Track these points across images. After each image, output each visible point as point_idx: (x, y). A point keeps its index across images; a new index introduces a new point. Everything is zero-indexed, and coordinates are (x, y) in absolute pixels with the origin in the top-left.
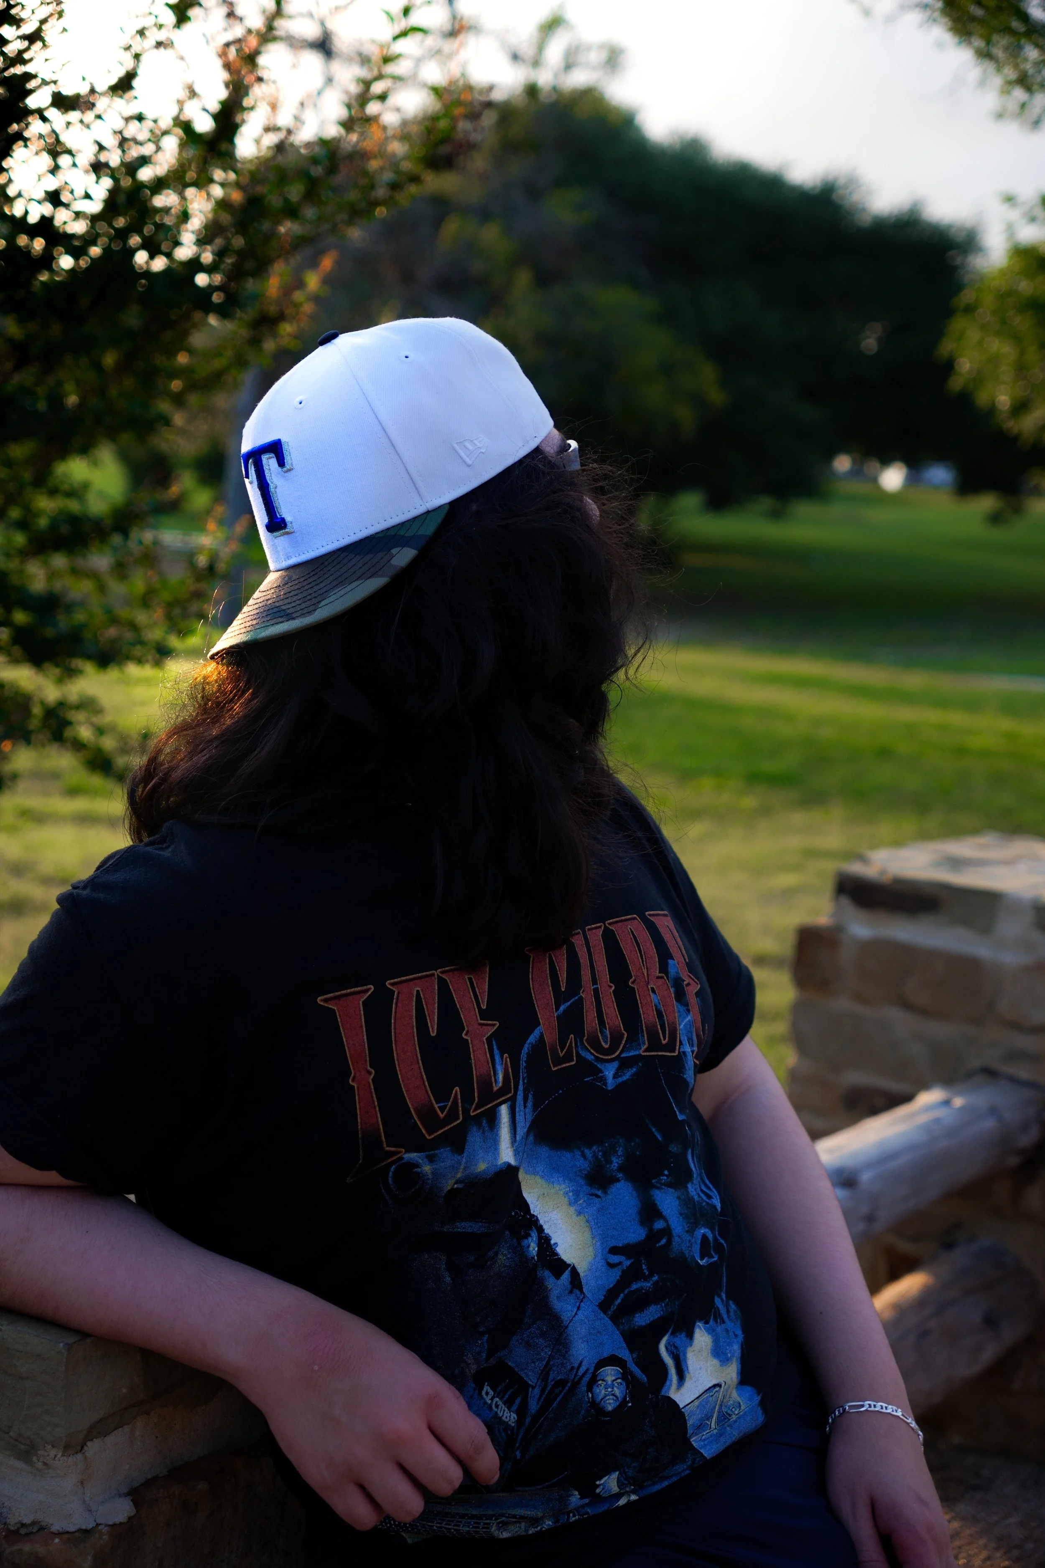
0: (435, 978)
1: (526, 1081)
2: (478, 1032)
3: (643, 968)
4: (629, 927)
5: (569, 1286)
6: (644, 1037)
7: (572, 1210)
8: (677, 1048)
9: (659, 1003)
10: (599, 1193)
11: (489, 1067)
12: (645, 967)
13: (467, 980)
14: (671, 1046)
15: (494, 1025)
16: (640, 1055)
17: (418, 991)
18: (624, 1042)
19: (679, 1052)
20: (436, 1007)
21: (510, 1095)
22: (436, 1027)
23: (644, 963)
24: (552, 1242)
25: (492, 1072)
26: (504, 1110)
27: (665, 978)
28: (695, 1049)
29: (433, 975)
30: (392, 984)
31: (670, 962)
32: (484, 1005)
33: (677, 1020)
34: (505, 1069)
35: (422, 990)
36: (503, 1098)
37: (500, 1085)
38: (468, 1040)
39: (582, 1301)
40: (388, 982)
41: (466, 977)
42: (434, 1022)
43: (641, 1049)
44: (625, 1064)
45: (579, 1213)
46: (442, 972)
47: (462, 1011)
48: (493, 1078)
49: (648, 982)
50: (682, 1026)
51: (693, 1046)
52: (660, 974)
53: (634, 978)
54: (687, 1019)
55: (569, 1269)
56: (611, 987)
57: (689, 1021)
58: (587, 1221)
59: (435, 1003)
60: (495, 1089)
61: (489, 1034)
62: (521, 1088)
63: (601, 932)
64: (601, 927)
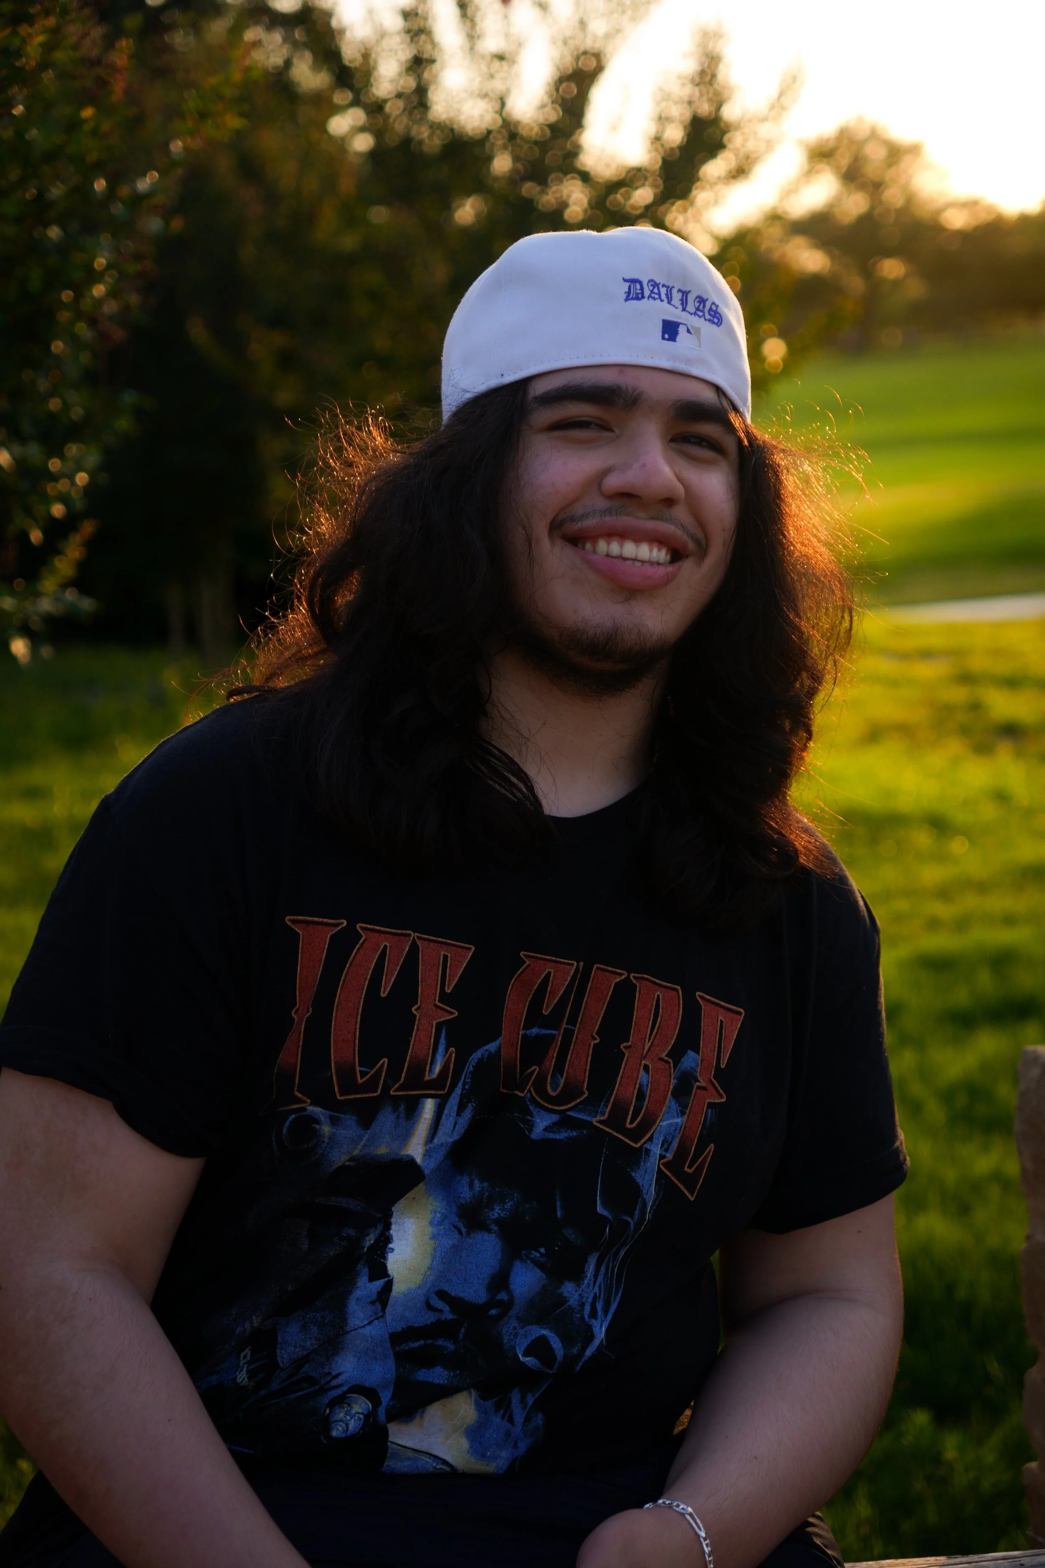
0: (409, 940)
1: (467, 1087)
2: (430, 1012)
3: (647, 1040)
4: (659, 993)
5: (374, 1297)
6: (607, 1107)
7: (429, 1230)
8: (643, 1141)
9: (648, 1085)
10: (464, 1230)
11: (429, 1053)
12: (651, 1041)
13: (442, 957)
14: (636, 1135)
15: (452, 1013)
16: (591, 1123)
17: (386, 947)
18: (578, 1101)
19: (642, 1146)
20: (398, 969)
21: (442, 1092)
22: (389, 989)
23: (653, 1037)
24: (390, 1246)
25: (430, 1059)
26: (429, 1105)
27: (672, 1065)
28: (667, 1155)
29: (409, 935)
30: (362, 928)
31: (691, 1053)
32: (448, 988)
33: (662, 1115)
34: (446, 1063)
35: (390, 947)
36: (432, 1092)
37: (434, 1076)
38: (416, 1016)
39: (377, 1319)
40: (360, 924)
41: (442, 953)
42: (389, 983)
43: (596, 1117)
44: (565, 1122)
45: (434, 1237)
46: (419, 938)
47: (422, 985)
48: (428, 1065)
49: (645, 1057)
50: (665, 1123)
51: (666, 1150)
52: (666, 1058)
53: (630, 1043)
54: (676, 1120)
55: (386, 1279)
56: (595, 1039)
57: (677, 1124)
58: (435, 1250)
59: (398, 965)
60: (427, 1078)
61: (442, 1020)
62: (458, 1090)
63: (618, 980)
64: (621, 975)
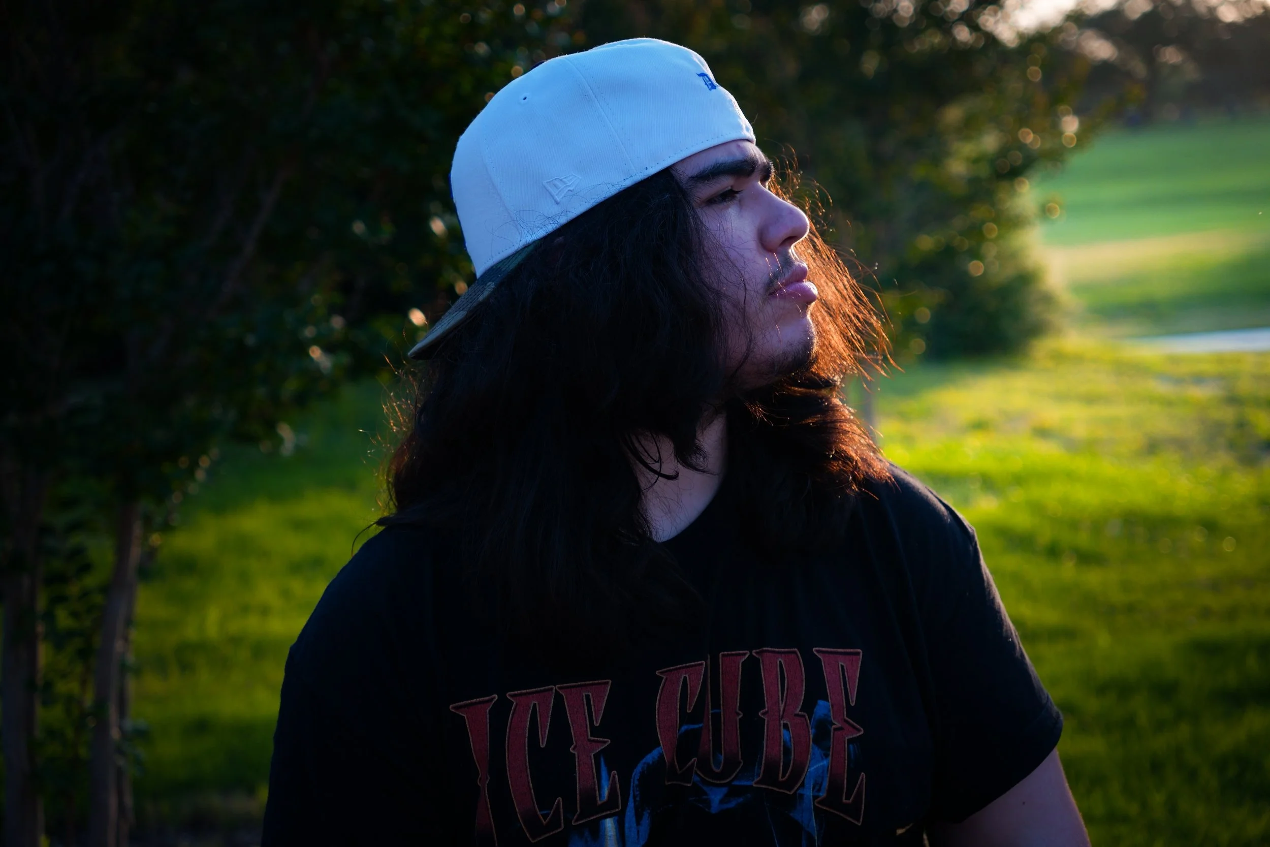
0: (553, 693)
1: (638, 799)
2: (586, 747)
3: (781, 702)
4: (779, 660)
6: (760, 769)
8: (796, 788)
9: (790, 741)
11: (594, 782)
12: (784, 702)
13: (584, 697)
14: (789, 784)
15: (605, 742)
16: (750, 786)
17: (535, 705)
18: (738, 771)
19: (796, 793)
20: (549, 721)
21: (617, 810)
22: (546, 739)
23: (784, 698)
25: (597, 787)
26: (609, 825)
27: (807, 717)
28: (820, 794)
29: (552, 689)
30: (512, 696)
31: (821, 703)
32: (597, 722)
33: (808, 762)
34: (611, 785)
35: (539, 704)
36: (608, 812)
37: (605, 799)
38: (574, 754)
40: (509, 693)
41: (584, 695)
42: (545, 734)
43: (753, 780)
46: (560, 688)
47: (573, 727)
48: (597, 792)
49: (782, 717)
50: (813, 768)
51: (818, 791)
52: (800, 713)
53: (766, 709)
54: (821, 764)
56: (738, 714)
57: (824, 766)
59: (548, 717)
60: (599, 802)
61: (598, 751)
62: (631, 804)
63: (743, 660)
64: (745, 654)
